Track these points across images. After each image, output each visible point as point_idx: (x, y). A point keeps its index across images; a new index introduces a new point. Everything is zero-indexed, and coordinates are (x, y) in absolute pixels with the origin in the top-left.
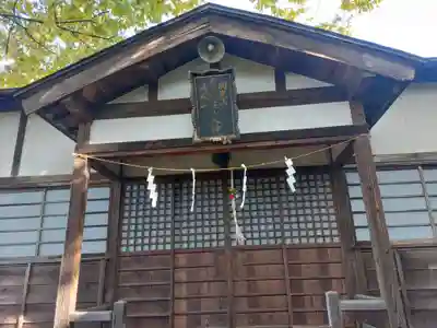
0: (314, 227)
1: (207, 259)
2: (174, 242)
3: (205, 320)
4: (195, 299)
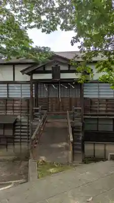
0: (74, 94)
1: (54, 99)
2: (48, 96)
3: (54, 110)
4: (52, 106)
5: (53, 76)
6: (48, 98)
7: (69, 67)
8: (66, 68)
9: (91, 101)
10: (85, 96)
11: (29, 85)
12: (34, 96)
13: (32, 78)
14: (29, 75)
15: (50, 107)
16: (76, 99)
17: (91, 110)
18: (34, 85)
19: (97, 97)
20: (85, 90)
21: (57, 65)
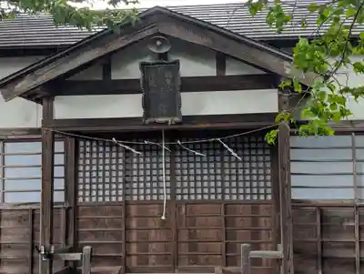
2: (125, 195)
3: (152, 260)
4: (144, 243)
5: (146, 105)
6: (127, 204)
7: (221, 66)
8: (207, 70)
9: (324, 216)
10: (296, 195)
11: (37, 147)
12: (59, 197)
13: (48, 114)
14: (38, 101)
15: (134, 249)
16: (255, 206)
17: (324, 259)
18: (59, 146)
19: (347, 196)
20: (294, 167)
21: (164, 56)
